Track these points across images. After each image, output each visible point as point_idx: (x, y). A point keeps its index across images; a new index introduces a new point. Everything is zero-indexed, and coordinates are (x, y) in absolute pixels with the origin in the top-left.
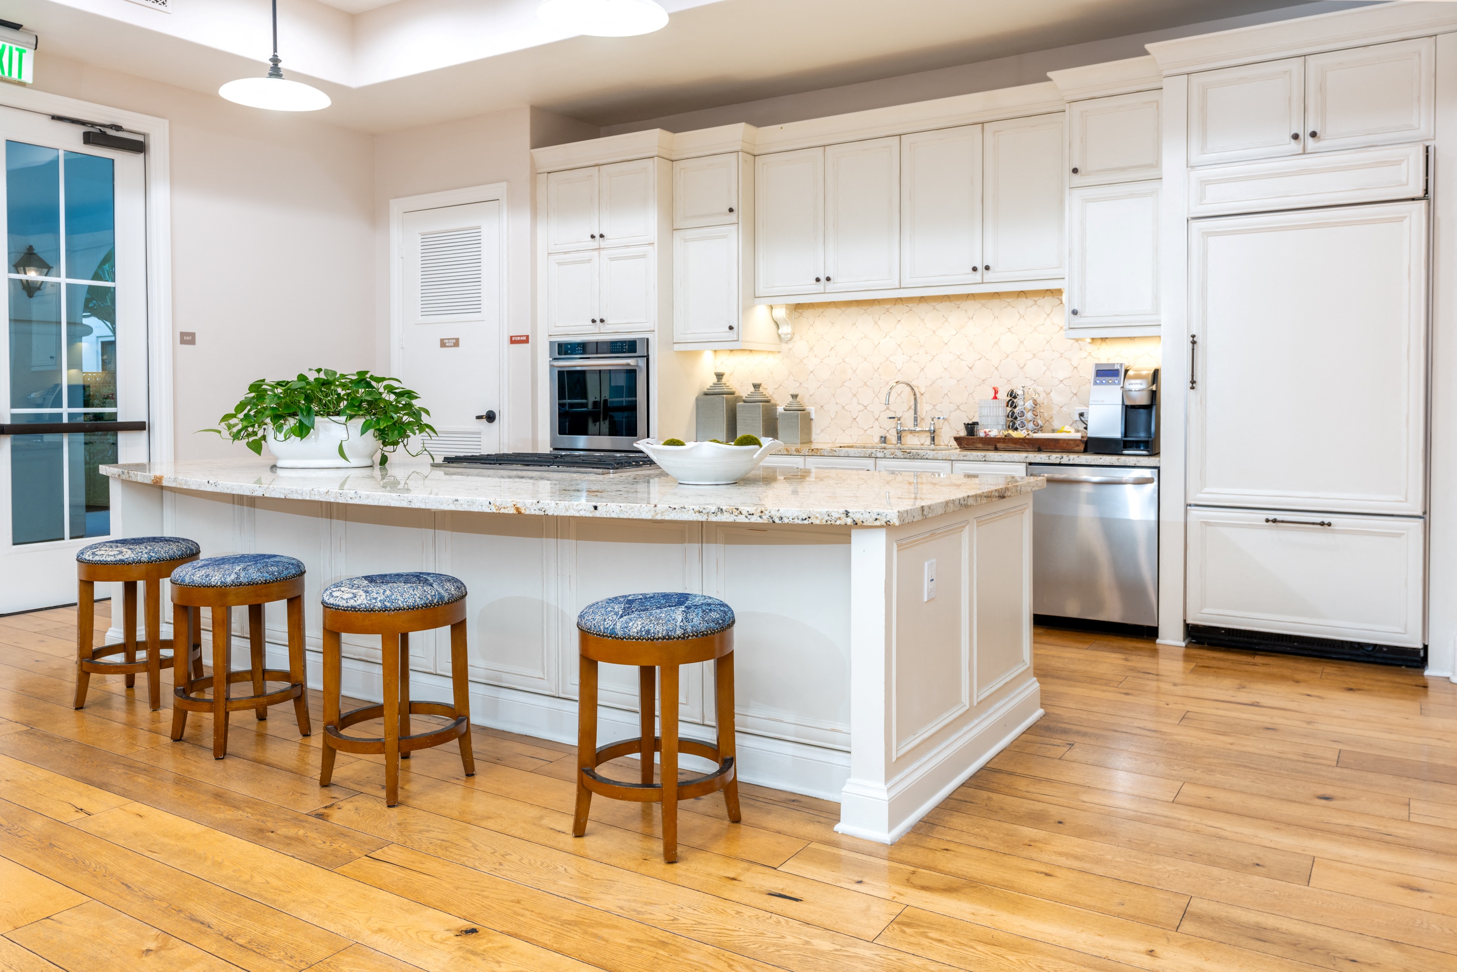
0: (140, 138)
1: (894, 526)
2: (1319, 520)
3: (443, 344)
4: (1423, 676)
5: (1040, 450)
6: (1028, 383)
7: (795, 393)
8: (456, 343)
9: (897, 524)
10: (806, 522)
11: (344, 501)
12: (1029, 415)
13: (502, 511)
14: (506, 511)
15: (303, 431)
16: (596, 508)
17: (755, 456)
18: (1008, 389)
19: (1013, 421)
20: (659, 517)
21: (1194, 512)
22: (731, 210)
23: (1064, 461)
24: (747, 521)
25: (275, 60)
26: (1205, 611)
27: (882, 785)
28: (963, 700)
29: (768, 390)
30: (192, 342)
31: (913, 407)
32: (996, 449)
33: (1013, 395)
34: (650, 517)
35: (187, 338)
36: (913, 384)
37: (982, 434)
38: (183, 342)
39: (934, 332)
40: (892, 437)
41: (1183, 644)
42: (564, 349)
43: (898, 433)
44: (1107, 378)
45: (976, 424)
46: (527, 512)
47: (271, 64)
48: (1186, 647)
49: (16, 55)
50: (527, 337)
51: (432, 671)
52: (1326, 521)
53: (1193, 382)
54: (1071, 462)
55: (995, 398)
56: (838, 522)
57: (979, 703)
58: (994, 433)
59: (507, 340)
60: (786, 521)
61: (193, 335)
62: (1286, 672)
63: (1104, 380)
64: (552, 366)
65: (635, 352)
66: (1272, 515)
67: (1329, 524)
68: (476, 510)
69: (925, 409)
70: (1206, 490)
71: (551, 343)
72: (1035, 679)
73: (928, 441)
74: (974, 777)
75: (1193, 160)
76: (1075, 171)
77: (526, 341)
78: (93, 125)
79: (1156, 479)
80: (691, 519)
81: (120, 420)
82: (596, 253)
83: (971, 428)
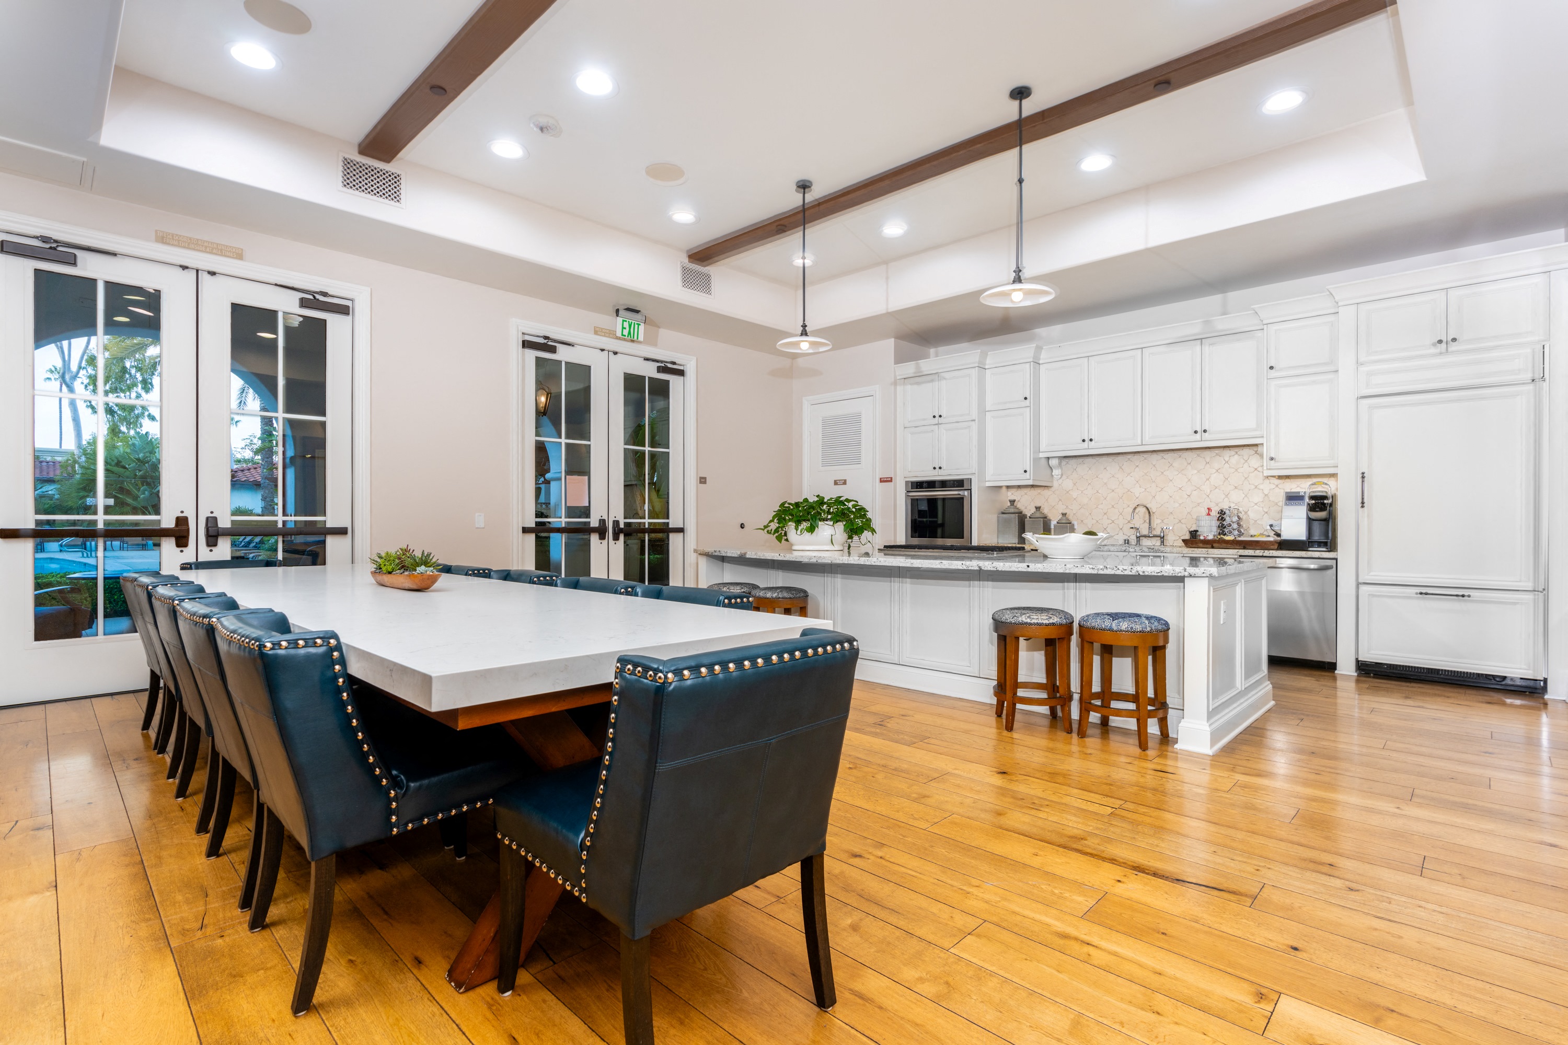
0: (681, 368)
1: (1215, 577)
2: (1461, 593)
3: (836, 483)
4: (1543, 699)
5: (1244, 548)
6: (1232, 505)
7: (1064, 512)
8: (845, 483)
9: (1217, 576)
10: (1159, 574)
11: (870, 564)
12: (1235, 526)
13: (970, 568)
14: (972, 568)
15: (811, 529)
16: (1028, 566)
17: (1098, 543)
18: (1218, 509)
19: (1222, 528)
20: (1067, 571)
21: (1363, 588)
22: (1026, 398)
23: (1265, 555)
24: (1122, 573)
25: (804, 326)
26: (1373, 652)
27: (1205, 722)
28: (1237, 686)
29: (1046, 510)
30: (705, 482)
31: (1148, 521)
32: (1213, 547)
33: (1222, 513)
34: (1062, 572)
35: (703, 480)
36: (1147, 506)
37: (1202, 538)
38: (701, 482)
39: (1162, 473)
40: (1133, 540)
41: (1356, 674)
42: (919, 485)
43: (1137, 538)
44: (1295, 502)
45: (1196, 531)
46: (986, 569)
47: (802, 328)
48: (1358, 676)
49: (636, 326)
50: (891, 478)
51: (897, 663)
52: (1466, 594)
53: (1363, 503)
54: (1271, 555)
55: (1209, 514)
56: (1179, 575)
57: (1245, 689)
58: (1210, 537)
59: (878, 480)
60: (1147, 574)
61: (705, 478)
62: (1437, 692)
63: (1292, 502)
64: (907, 496)
65: (963, 487)
66: (1424, 590)
67: (1469, 596)
68: (954, 568)
69: (1156, 522)
70: (1372, 573)
71: (907, 482)
72: (1269, 682)
73: (1158, 543)
74: (1245, 730)
75: (1362, 359)
76: (1271, 368)
77: (891, 481)
78: (662, 362)
79: (1335, 566)
80: (1087, 572)
81: (670, 526)
82: (937, 426)
83: (1194, 534)
